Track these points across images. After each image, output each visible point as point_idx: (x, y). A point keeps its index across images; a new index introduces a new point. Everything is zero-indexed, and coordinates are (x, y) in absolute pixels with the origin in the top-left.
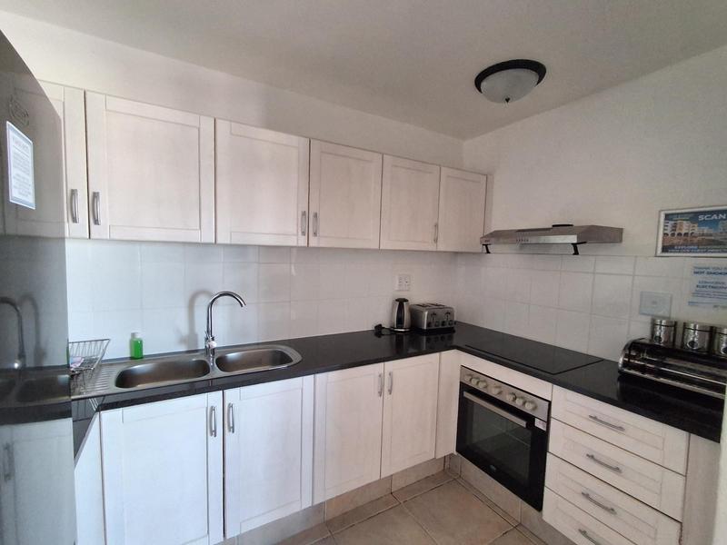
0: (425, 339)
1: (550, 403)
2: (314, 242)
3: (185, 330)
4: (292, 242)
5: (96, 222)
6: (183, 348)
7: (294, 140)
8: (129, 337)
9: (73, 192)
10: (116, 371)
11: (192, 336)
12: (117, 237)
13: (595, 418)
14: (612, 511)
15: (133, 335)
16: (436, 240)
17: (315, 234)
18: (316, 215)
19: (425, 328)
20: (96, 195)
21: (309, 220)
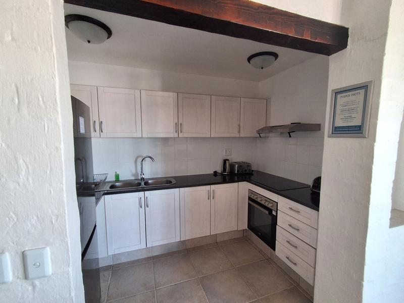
0: (236, 177)
1: (277, 203)
2: (181, 135)
3: (134, 171)
4: (172, 136)
5: (102, 132)
6: (133, 178)
7: (171, 94)
8: (115, 173)
9: (95, 122)
10: (110, 185)
11: (136, 174)
12: (109, 137)
13: (291, 209)
14: (296, 247)
15: (116, 172)
16: (239, 132)
17: (181, 132)
18: (181, 124)
19: (236, 172)
20: (101, 122)
21: (178, 127)
